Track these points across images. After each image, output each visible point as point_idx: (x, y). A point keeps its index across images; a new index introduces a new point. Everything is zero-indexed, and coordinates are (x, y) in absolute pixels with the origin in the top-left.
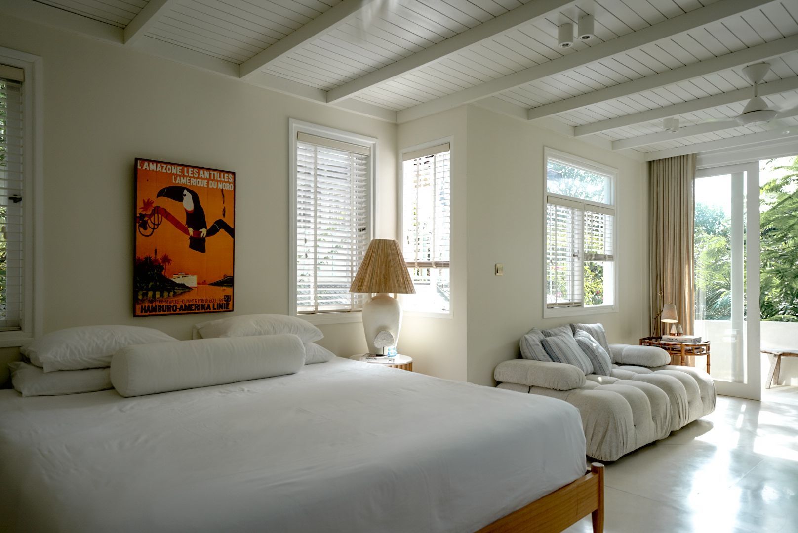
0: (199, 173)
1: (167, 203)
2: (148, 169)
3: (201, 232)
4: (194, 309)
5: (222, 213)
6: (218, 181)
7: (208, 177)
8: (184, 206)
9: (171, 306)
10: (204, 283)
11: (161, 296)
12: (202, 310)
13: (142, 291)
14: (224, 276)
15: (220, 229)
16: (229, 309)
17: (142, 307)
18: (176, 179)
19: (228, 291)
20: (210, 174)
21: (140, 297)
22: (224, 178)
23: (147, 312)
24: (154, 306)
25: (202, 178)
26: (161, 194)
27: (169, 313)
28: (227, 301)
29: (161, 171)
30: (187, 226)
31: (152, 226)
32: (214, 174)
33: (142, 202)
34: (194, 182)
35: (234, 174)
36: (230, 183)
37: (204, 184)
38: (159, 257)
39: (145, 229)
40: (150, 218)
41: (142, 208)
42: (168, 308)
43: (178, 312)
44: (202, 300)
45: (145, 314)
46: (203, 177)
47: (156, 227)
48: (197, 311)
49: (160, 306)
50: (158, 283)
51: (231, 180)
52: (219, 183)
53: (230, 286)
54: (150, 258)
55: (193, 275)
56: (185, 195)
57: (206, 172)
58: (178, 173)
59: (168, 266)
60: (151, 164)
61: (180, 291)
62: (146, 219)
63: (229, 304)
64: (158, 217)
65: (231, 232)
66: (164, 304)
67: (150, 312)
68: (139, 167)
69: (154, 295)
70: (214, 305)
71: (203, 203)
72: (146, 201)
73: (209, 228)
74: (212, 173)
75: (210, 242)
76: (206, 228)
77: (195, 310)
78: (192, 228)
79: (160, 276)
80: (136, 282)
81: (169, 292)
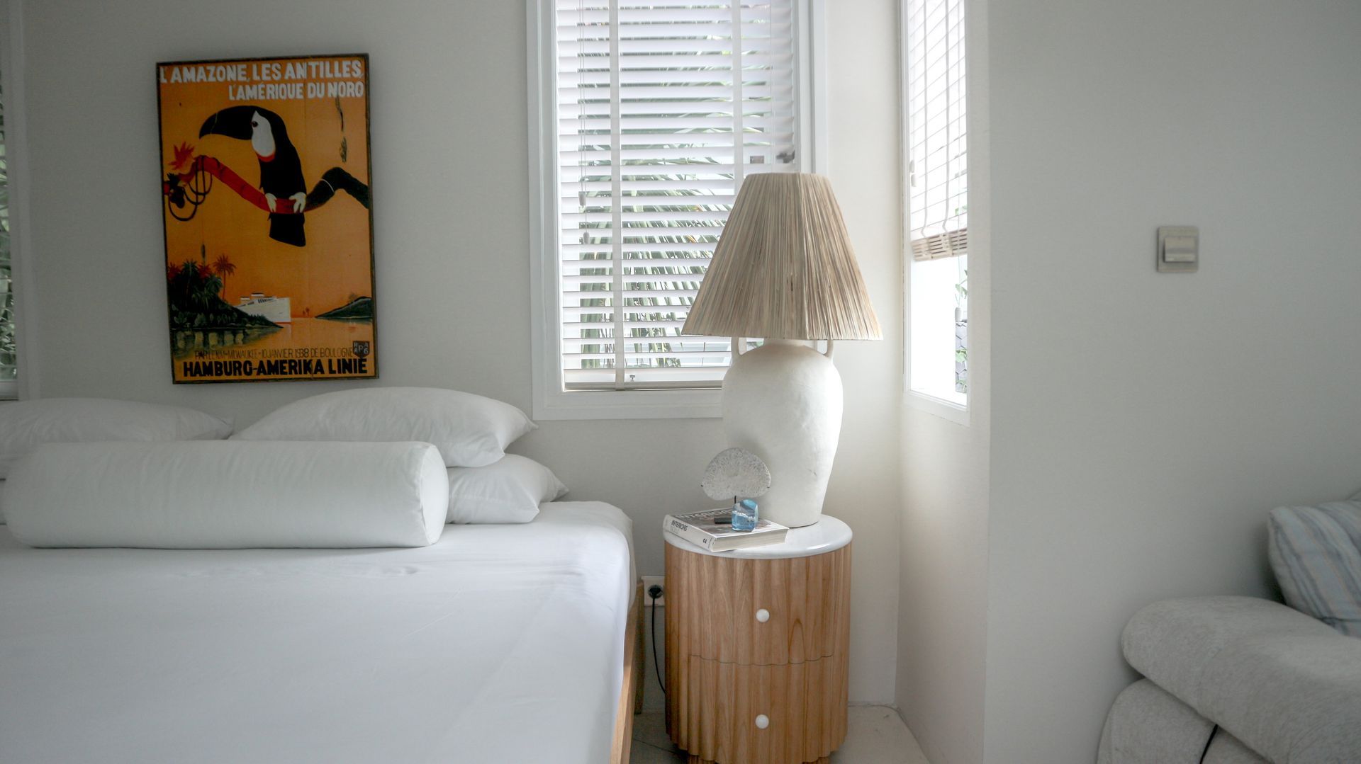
0: (283, 71)
1: (220, 147)
2: (180, 81)
3: (294, 201)
4: (287, 370)
5: (338, 153)
6: (326, 81)
7: (304, 76)
8: (255, 149)
9: (239, 363)
10: (306, 313)
11: (219, 342)
12: (305, 373)
13: (183, 331)
14: (352, 296)
15: (335, 190)
16: (365, 372)
17: (185, 364)
18: (235, 94)
19: (361, 331)
20: (309, 68)
21: (181, 344)
22: (341, 70)
23: (195, 375)
24: (207, 364)
25: (290, 81)
26: (209, 127)
27: (237, 377)
28: (361, 355)
29: (205, 80)
30: (262, 191)
31: (192, 197)
32: (318, 67)
33: (172, 151)
34: (274, 92)
35: (364, 58)
36: (354, 80)
37: (295, 92)
38: (211, 261)
39: (181, 204)
40: (188, 182)
41: (173, 163)
42: (236, 367)
44: (305, 352)
45: (193, 379)
46: (293, 77)
47: (201, 198)
48: (294, 376)
49: (220, 363)
50: (211, 316)
51: (359, 73)
52: (330, 85)
53: (367, 319)
54: (193, 265)
55: (281, 296)
56: (256, 124)
57: (298, 65)
58: (241, 78)
59: (230, 280)
60: (185, 69)
61: (256, 332)
62: (181, 184)
63: (365, 360)
64: (205, 179)
65: (362, 193)
66: (227, 359)
67: (201, 375)
68: (163, 80)
69: (206, 342)
70: (330, 361)
71: (295, 136)
72: (179, 149)
73: (310, 189)
74: (313, 64)
75: (316, 222)
76: (305, 192)
77: (291, 373)
78: (272, 193)
79: (215, 301)
80: (172, 314)
81: (235, 334)
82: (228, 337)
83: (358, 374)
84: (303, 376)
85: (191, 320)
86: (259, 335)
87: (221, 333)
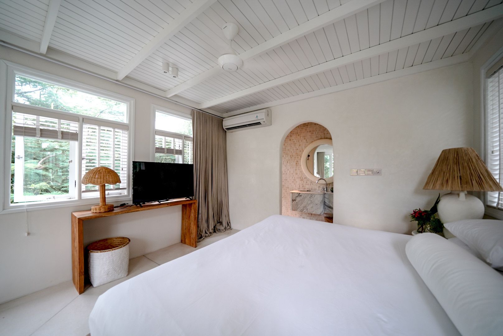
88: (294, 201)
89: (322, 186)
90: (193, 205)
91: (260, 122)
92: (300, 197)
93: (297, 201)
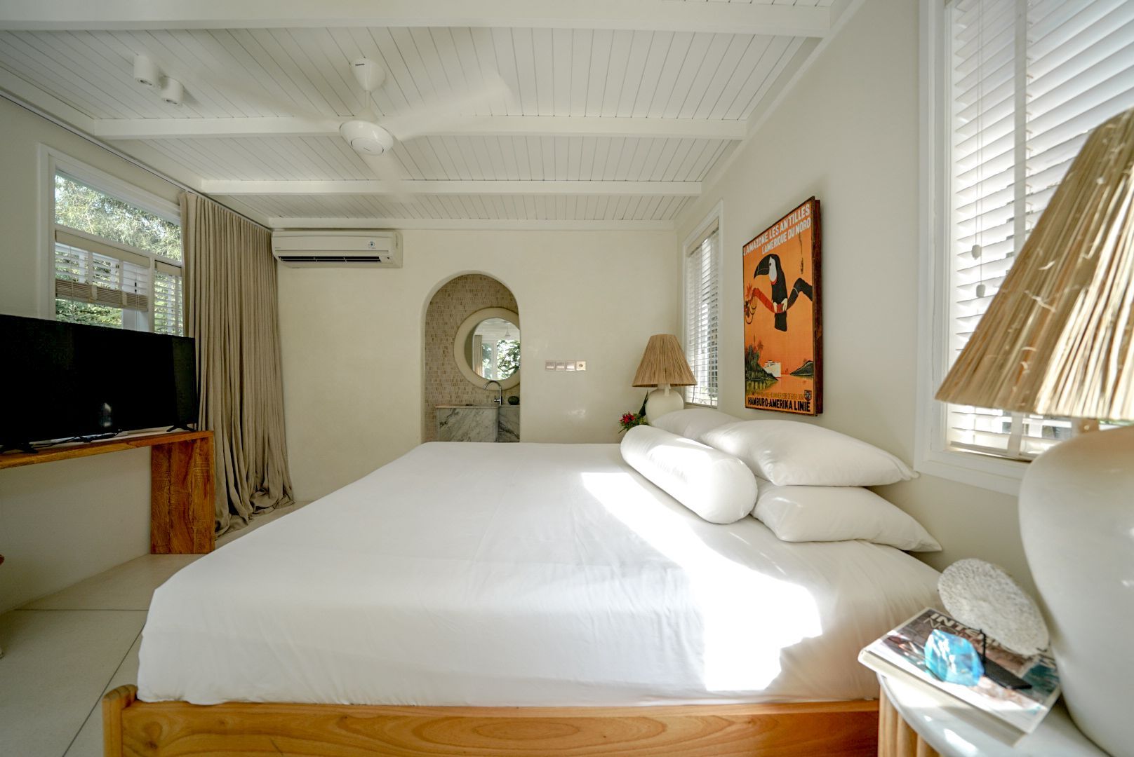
0: (779, 228)
2: (749, 252)
3: (783, 304)
4: (779, 406)
5: (800, 268)
6: (797, 224)
7: (787, 226)
8: (770, 278)
9: (764, 399)
10: (787, 372)
11: (758, 387)
12: (786, 408)
13: (748, 381)
14: (805, 360)
16: (809, 411)
17: (749, 398)
19: (808, 383)
20: (789, 220)
21: (748, 388)
22: (800, 215)
23: (751, 404)
24: (755, 399)
25: (782, 232)
26: (756, 272)
27: (763, 407)
28: (808, 399)
29: (755, 248)
30: (772, 301)
32: (792, 218)
34: (776, 243)
35: (811, 200)
36: (806, 218)
37: (784, 238)
42: (763, 402)
43: (768, 408)
44: (785, 395)
45: (750, 406)
46: (783, 229)
48: (782, 409)
49: (758, 399)
50: (756, 373)
51: (807, 213)
52: (796, 227)
53: (811, 376)
54: (752, 347)
55: (778, 362)
56: (770, 264)
57: (785, 221)
58: (766, 240)
59: (762, 354)
60: (750, 245)
61: (769, 383)
63: (809, 403)
66: (760, 397)
67: (753, 404)
68: (745, 254)
69: (754, 388)
70: (795, 402)
73: (789, 296)
74: (790, 217)
76: (787, 298)
78: (776, 302)
79: (758, 365)
80: (746, 372)
81: (763, 383)
82: (761, 384)
83: (806, 412)
84: (785, 410)
85: (750, 375)
86: (771, 385)
87: (759, 383)
88: (443, 425)
89: (492, 395)
90: (198, 444)
91: (378, 258)
92: (456, 416)
93: (449, 425)
